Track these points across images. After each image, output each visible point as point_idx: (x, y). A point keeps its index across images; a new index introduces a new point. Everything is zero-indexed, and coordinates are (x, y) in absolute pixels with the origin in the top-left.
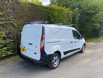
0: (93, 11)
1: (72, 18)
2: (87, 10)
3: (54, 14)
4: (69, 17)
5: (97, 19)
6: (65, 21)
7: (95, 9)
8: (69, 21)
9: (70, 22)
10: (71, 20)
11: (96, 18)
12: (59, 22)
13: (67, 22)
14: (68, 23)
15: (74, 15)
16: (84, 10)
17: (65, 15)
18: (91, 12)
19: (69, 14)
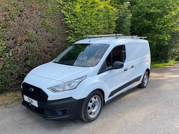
0: (159, 11)
1: (116, 21)
2: (148, 7)
3: (74, 11)
4: (109, 19)
5: (166, 26)
6: (100, 27)
7: (162, 6)
8: (109, 27)
9: (112, 30)
10: (114, 25)
11: (163, 24)
12: (85, 27)
13: (105, 28)
14: (106, 31)
15: (120, 17)
16: (141, 7)
17: (101, 15)
18: (154, 11)
19: (109, 12)
